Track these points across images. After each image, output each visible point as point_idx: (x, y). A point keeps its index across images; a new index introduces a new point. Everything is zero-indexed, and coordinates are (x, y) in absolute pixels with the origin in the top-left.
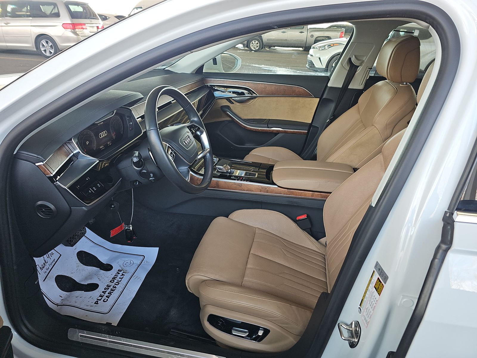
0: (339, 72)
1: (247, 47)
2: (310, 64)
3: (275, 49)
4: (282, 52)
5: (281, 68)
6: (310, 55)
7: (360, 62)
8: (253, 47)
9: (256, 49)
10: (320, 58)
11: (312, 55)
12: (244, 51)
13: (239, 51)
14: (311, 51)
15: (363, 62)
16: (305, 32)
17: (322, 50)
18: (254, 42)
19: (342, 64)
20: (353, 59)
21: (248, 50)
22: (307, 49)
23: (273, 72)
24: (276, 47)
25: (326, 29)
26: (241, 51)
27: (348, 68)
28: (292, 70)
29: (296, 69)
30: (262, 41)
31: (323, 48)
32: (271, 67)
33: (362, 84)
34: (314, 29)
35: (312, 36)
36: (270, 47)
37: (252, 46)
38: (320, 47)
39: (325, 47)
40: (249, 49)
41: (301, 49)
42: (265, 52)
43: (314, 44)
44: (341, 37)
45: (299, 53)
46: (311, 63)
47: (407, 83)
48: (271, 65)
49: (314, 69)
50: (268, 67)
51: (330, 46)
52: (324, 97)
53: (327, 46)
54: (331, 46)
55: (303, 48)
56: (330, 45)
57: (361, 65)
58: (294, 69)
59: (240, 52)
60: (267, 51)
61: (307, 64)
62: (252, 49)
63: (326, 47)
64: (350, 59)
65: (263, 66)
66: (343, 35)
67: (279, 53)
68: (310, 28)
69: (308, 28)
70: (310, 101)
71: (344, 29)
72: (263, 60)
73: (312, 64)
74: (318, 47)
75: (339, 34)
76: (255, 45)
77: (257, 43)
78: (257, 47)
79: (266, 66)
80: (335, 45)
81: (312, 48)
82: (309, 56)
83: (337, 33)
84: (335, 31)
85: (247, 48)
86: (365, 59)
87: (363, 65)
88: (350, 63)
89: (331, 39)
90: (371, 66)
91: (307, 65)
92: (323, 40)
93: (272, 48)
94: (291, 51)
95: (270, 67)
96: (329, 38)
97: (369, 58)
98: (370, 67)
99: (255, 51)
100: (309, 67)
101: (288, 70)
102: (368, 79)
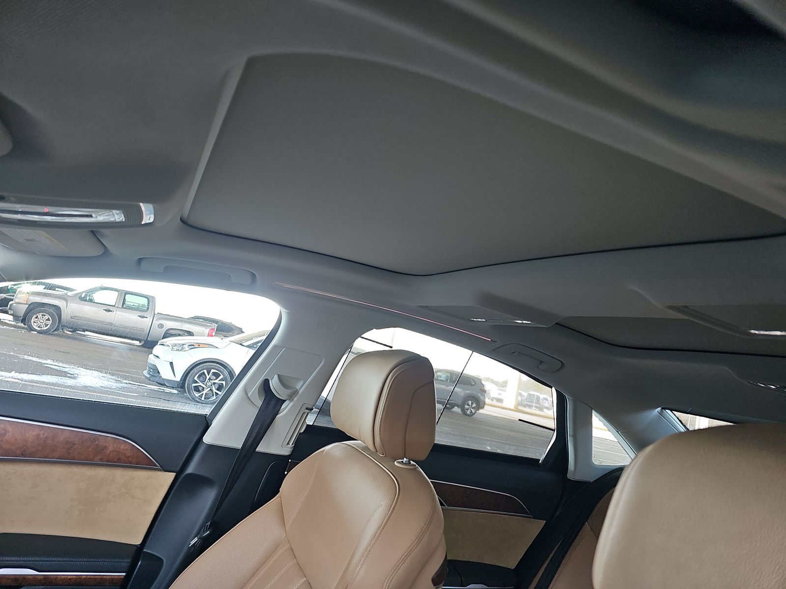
0: (237, 408)
1: (23, 321)
2: (151, 370)
3: (84, 336)
4: (99, 343)
5: (91, 370)
6: (154, 355)
7: (288, 392)
8: (35, 324)
9: (43, 329)
10: (171, 364)
11: (157, 357)
12: (12, 328)
13: (2, 327)
14: (157, 350)
15: (296, 392)
16: (149, 318)
17: (178, 350)
18: (40, 316)
19: (245, 391)
20: (274, 384)
21: (23, 328)
22: (149, 345)
23: (69, 375)
24: (87, 333)
25: (187, 320)
26: (5, 327)
27: (259, 403)
28: (113, 377)
29: (121, 376)
30: (60, 318)
31: (180, 348)
32: (67, 366)
33: (288, 444)
34: (166, 317)
35: (161, 326)
36: (74, 330)
37: (35, 322)
38: (175, 345)
39: (184, 346)
40: (26, 326)
41: (137, 343)
42: (62, 336)
43: (163, 338)
44: (210, 335)
45: (132, 348)
46: (153, 370)
47: (409, 461)
48: (67, 363)
49: (157, 379)
50: (61, 364)
51: (192, 346)
52: (190, 470)
53: (187, 345)
54: (194, 347)
55: (140, 342)
56: (194, 345)
57: (291, 397)
58: (118, 376)
59: (4, 329)
60: (68, 337)
61: (146, 371)
62: (34, 327)
63: (186, 347)
64: (266, 383)
65: (49, 361)
66: (214, 334)
67: (92, 343)
68: (158, 313)
69: (156, 313)
70: (148, 478)
71: (216, 325)
72: (54, 351)
73: (155, 371)
74: (170, 345)
75: (207, 331)
76: (42, 321)
77: (48, 320)
78: (46, 325)
79: (56, 364)
80: (201, 346)
81: (159, 343)
82: (151, 356)
83: (204, 329)
84: (202, 325)
85: (22, 325)
86: (301, 386)
87: (295, 399)
88: (266, 392)
89: (193, 335)
90: (312, 404)
91: (145, 373)
92: (179, 335)
93: (78, 332)
94: (116, 343)
95: (64, 365)
96: (190, 334)
97: (309, 385)
98: (310, 407)
99: (39, 332)
100: (148, 376)
101: (105, 375)
102: (302, 431)
